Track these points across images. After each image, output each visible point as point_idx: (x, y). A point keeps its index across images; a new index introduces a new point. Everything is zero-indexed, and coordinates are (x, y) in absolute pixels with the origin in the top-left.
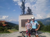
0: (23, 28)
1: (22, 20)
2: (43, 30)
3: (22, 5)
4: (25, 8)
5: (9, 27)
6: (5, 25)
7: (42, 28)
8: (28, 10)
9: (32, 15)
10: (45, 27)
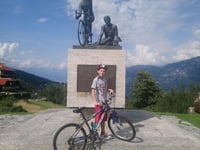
0: (82, 96)
1: (79, 66)
2: (157, 109)
3: (82, 7)
4: (92, 20)
5: (21, 89)
6: (4, 83)
7: (151, 99)
8: (104, 29)
9: (120, 48)
10: (164, 96)
